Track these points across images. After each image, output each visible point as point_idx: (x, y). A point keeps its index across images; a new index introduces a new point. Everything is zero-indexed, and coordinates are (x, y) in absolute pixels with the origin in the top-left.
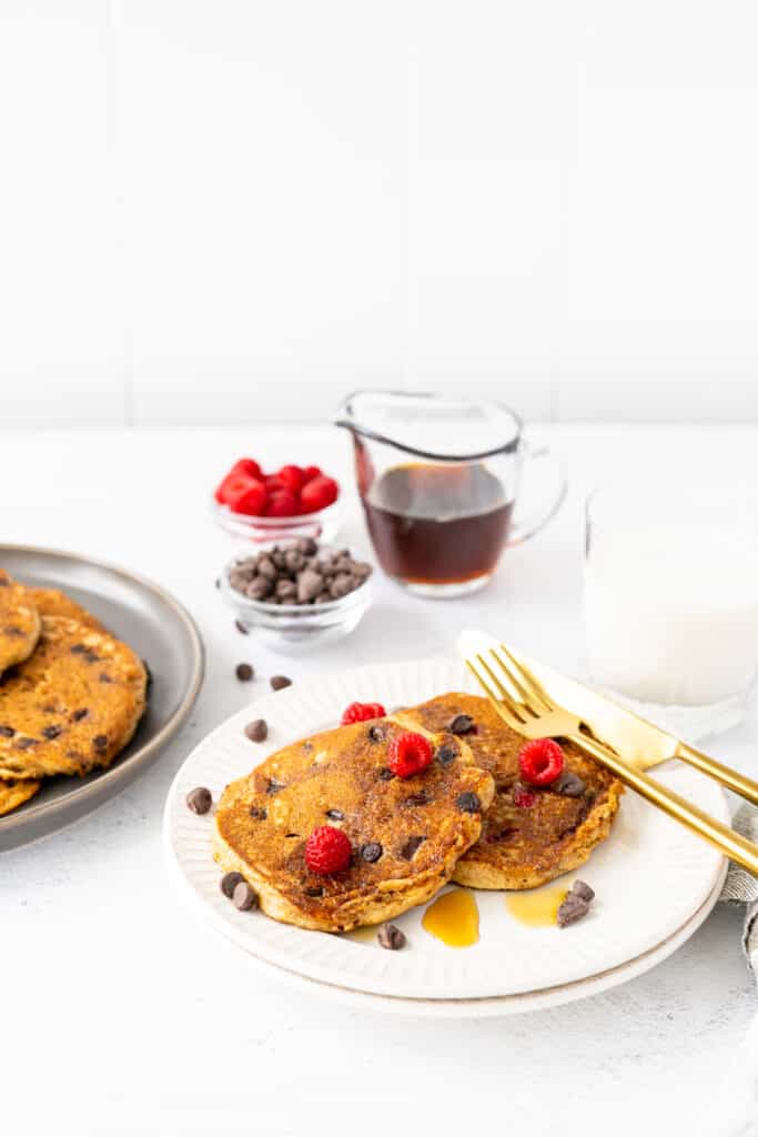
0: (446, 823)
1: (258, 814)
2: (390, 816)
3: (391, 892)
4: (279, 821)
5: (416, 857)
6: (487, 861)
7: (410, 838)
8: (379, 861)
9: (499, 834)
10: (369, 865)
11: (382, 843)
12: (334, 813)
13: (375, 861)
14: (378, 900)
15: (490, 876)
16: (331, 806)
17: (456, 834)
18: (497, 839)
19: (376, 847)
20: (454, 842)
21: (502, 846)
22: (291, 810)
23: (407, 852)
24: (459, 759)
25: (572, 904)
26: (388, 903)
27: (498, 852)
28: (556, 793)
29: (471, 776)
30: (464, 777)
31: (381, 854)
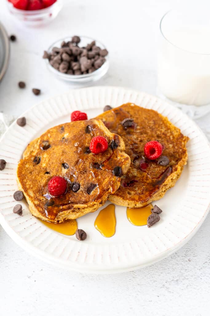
0: (107, 180)
1: (37, 161)
2: (86, 171)
3: (79, 209)
4: (44, 165)
5: (92, 193)
6: (121, 196)
7: (91, 184)
8: (78, 192)
9: (129, 182)
10: (73, 193)
11: (81, 183)
12: (65, 165)
13: (76, 192)
14: (73, 211)
15: (122, 201)
16: (65, 161)
17: (109, 186)
18: (128, 184)
19: (78, 185)
20: (108, 189)
21: (128, 189)
22: (49, 160)
23: (89, 191)
24: (119, 148)
25: (153, 217)
26: (77, 213)
27: (127, 192)
28: (157, 164)
29: (121, 158)
30: (119, 158)
31: (79, 189)
